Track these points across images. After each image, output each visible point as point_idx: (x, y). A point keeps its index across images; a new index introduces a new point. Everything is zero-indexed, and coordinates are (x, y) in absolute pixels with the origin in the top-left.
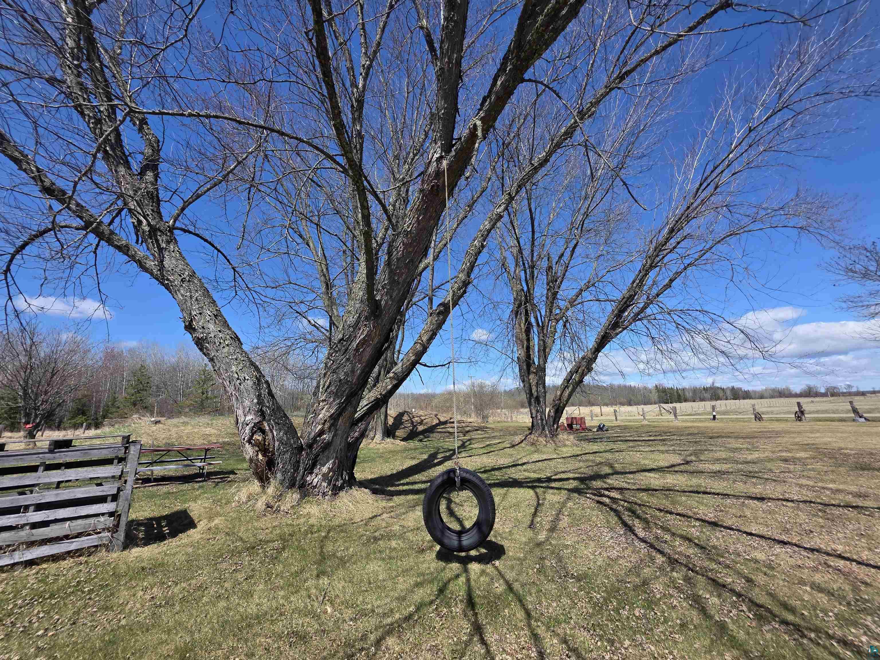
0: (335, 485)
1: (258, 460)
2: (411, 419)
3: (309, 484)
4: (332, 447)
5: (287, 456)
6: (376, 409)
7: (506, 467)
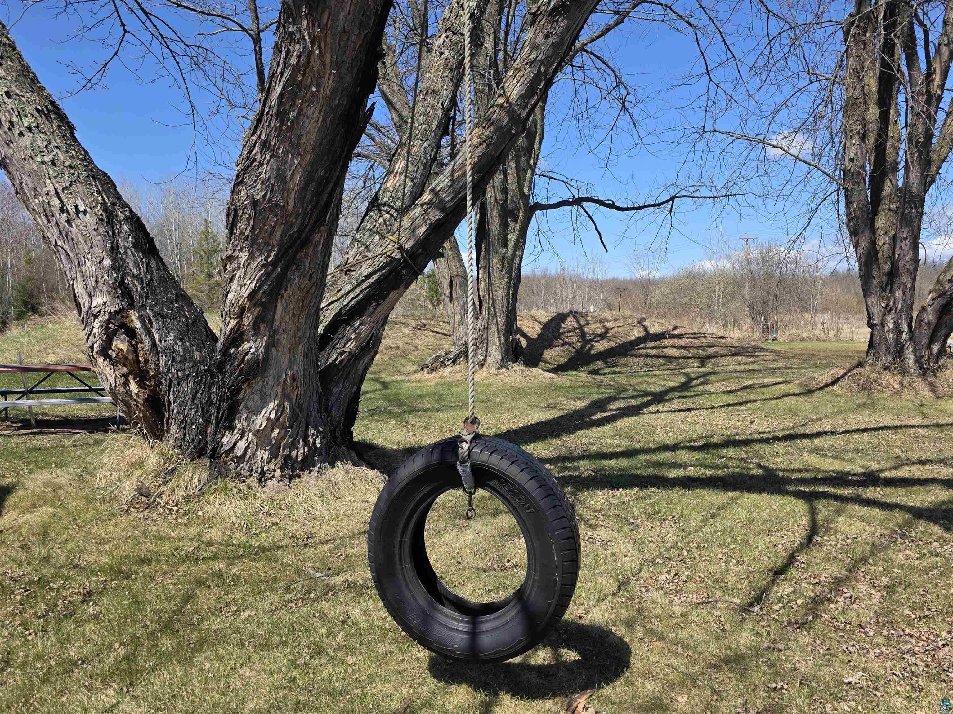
0: (288, 457)
1: (128, 393)
2: (581, 327)
3: (228, 452)
4: (271, 372)
5: (187, 387)
6: (395, 287)
7: (766, 441)
